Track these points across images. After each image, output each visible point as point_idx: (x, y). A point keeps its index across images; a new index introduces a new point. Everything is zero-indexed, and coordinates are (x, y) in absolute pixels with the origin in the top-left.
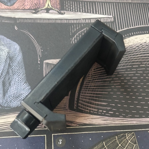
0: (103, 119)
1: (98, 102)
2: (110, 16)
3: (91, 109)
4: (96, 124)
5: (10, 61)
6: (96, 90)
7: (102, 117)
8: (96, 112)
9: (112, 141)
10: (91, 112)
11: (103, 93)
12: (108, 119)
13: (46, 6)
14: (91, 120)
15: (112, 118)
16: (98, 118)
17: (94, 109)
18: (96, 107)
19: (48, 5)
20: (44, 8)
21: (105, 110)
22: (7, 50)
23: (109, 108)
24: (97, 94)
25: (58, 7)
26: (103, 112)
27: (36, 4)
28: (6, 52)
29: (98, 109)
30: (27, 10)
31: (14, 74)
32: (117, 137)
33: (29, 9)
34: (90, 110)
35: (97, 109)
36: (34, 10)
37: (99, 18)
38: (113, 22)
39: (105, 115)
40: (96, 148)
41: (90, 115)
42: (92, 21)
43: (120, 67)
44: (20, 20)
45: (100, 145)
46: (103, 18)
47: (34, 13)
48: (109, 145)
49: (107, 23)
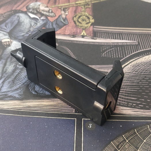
0: (133, 111)
1: (127, 97)
3: (121, 102)
4: (126, 114)
7: (132, 109)
8: (126, 104)
9: (143, 129)
10: (121, 104)
11: (132, 90)
12: (139, 111)
13: (82, 34)
14: (122, 110)
15: (142, 110)
16: (128, 109)
17: (123, 103)
18: (126, 100)
19: (84, 34)
20: (80, 35)
21: (135, 104)
23: (139, 102)
24: (125, 91)
25: (92, 35)
26: (133, 105)
27: (74, 32)
29: (128, 102)
32: (148, 126)
33: (68, 35)
35: (126, 102)
36: (72, 35)
37: (125, 42)
38: (138, 45)
39: (135, 107)
40: (127, 134)
41: (120, 107)
42: (119, 44)
43: (147, 72)
44: (60, 40)
45: (131, 132)
46: (129, 42)
47: (72, 37)
48: (141, 132)
49: (132, 45)
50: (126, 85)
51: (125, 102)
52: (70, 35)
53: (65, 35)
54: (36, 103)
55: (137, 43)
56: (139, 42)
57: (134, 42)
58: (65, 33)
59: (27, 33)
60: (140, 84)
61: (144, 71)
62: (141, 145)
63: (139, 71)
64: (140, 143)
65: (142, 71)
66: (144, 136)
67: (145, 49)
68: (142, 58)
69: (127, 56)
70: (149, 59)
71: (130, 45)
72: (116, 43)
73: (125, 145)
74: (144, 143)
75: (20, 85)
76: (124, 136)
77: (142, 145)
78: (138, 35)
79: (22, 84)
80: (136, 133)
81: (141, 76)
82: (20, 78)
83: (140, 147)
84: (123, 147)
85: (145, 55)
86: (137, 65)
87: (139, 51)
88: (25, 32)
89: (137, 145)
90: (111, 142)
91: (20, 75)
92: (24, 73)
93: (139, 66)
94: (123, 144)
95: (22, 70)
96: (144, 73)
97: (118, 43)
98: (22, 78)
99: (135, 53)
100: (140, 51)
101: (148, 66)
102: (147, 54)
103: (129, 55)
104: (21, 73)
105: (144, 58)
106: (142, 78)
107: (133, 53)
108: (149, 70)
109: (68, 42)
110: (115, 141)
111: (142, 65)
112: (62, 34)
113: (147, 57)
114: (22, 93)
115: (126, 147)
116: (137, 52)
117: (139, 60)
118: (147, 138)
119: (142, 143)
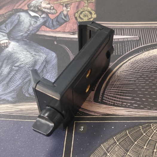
0: (127, 111)
1: (122, 97)
2: (136, 37)
3: (116, 102)
4: (119, 114)
5: (46, 63)
6: (121, 87)
7: (126, 109)
8: (120, 104)
9: (135, 130)
10: (115, 104)
11: (128, 89)
12: (132, 111)
14: (115, 111)
15: (136, 110)
16: (122, 110)
17: (118, 102)
18: (121, 100)
21: (129, 103)
22: (45, 56)
23: (134, 102)
24: (121, 90)
26: (127, 105)
28: (44, 57)
29: (123, 102)
30: (66, 32)
31: (47, 73)
32: (141, 127)
33: (68, 32)
34: (114, 103)
35: (121, 102)
36: (72, 32)
37: (126, 38)
38: (139, 40)
39: (129, 107)
40: (118, 136)
41: (114, 107)
42: (120, 40)
43: (145, 70)
44: (59, 38)
45: (123, 134)
46: (130, 38)
47: (72, 35)
48: (133, 133)
49: (133, 41)
50: (122, 84)
51: (119, 101)
52: (70, 32)
53: (65, 32)
54: (29, 106)
55: (138, 39)
56: (140, 38)
57: (135, 38)
58: (65, 31)
59: (26, 33)
60: (137, 82)
61: (142, 68)
62: (131, 147)
63: (137, 68)
64: (131, 145)
65: (140, 68)
66: (136, 137)
67: (146, 44)
68: (141, 55)
69: (127, 53)
70: (148, 55)
71: (131, 41)
72: (117, 39)
73: (115, 148)
74: (135, 145)
75: (14, 87)
76: (115, 138)
77: (133, 148)
78: (140, 29)
79: (16, 86)
80: (128, 135)
81: (138, 74)
82: (15, 80)
83: (130, 149)
84: (113, 149)
85: (145, 50)
86: (136, 62)
87: (139, 47)
88: (24, 31)
89: (128, 147)
90: (102, 145)
91: (15, 76)
92: (19, 74)
93: (138, 62)
94: (113, 147)
95: (17, 71)
96: (143, 70)
97: (118, 39)
98: (16, 80)
99: (135, 49)
100: (141, 46)
101: (147, 62)
102: (147, 50)
103: (129, 52)
104: (16, 75)
105: (144, 54)
106: (139, 76)
107: (133, 50)
108: (147, 66)
109: (67, 39)
110: (105, 144)
111: (141, 61)
112: (62, 31)
113: (147, 53)
114: (15, 96)
115: (116, 149)
116: (137, 48)
117: (138, 56)
118: (138, 139)
119: (133, 145)
